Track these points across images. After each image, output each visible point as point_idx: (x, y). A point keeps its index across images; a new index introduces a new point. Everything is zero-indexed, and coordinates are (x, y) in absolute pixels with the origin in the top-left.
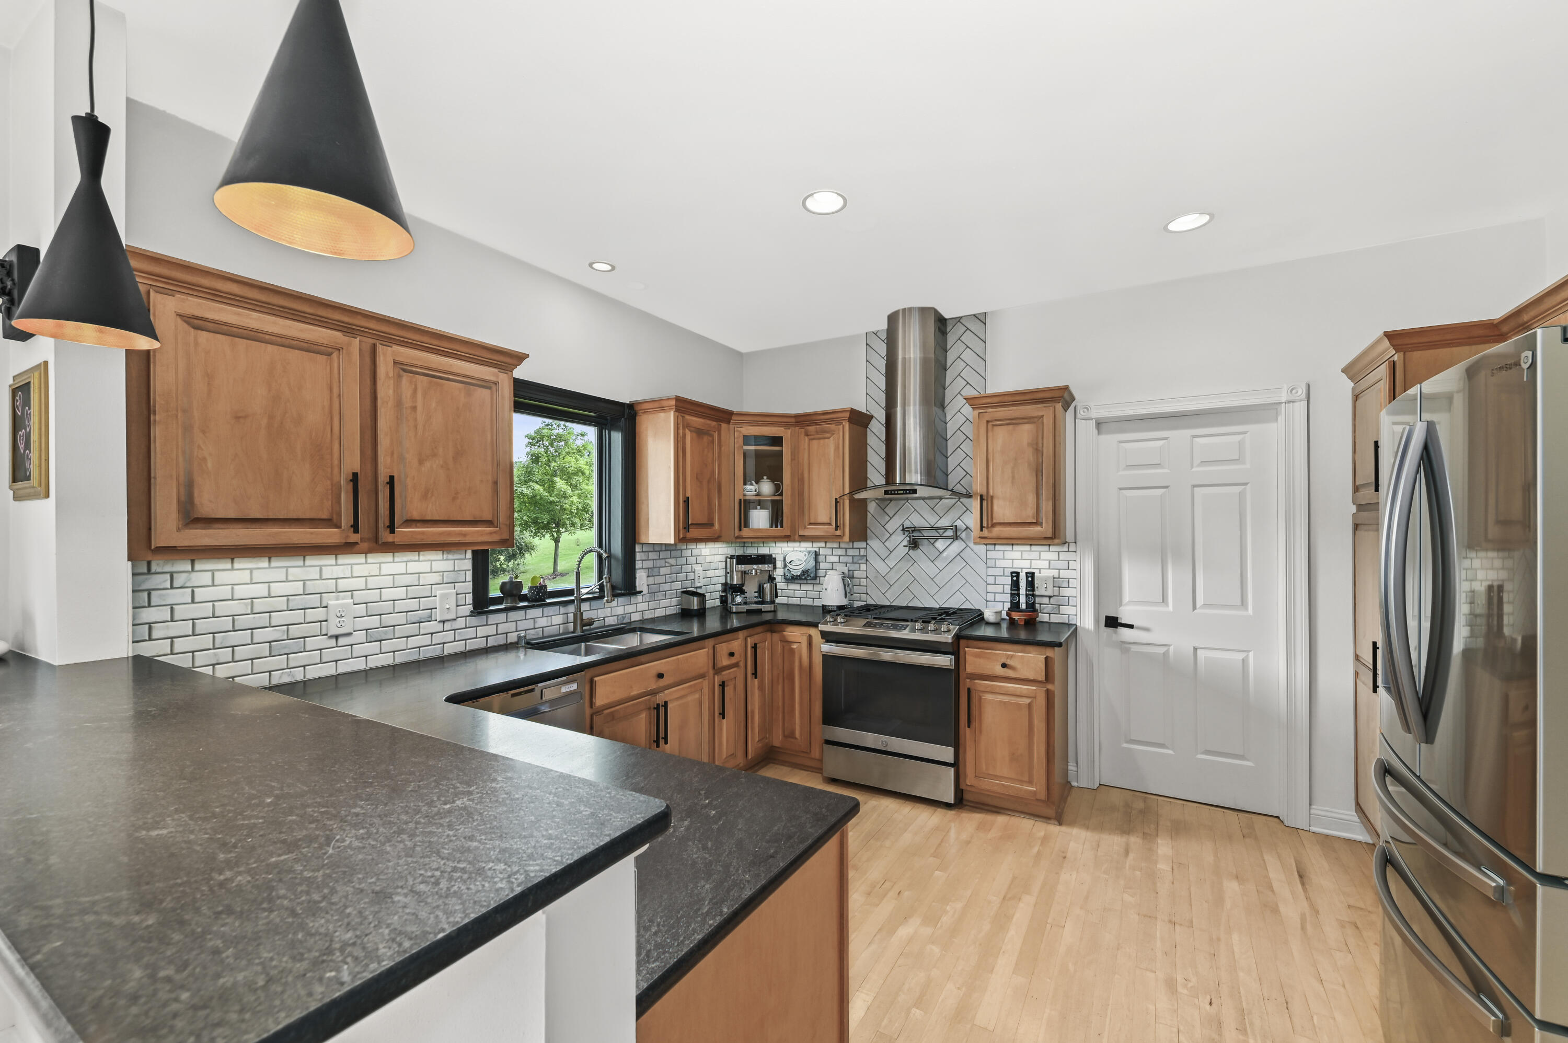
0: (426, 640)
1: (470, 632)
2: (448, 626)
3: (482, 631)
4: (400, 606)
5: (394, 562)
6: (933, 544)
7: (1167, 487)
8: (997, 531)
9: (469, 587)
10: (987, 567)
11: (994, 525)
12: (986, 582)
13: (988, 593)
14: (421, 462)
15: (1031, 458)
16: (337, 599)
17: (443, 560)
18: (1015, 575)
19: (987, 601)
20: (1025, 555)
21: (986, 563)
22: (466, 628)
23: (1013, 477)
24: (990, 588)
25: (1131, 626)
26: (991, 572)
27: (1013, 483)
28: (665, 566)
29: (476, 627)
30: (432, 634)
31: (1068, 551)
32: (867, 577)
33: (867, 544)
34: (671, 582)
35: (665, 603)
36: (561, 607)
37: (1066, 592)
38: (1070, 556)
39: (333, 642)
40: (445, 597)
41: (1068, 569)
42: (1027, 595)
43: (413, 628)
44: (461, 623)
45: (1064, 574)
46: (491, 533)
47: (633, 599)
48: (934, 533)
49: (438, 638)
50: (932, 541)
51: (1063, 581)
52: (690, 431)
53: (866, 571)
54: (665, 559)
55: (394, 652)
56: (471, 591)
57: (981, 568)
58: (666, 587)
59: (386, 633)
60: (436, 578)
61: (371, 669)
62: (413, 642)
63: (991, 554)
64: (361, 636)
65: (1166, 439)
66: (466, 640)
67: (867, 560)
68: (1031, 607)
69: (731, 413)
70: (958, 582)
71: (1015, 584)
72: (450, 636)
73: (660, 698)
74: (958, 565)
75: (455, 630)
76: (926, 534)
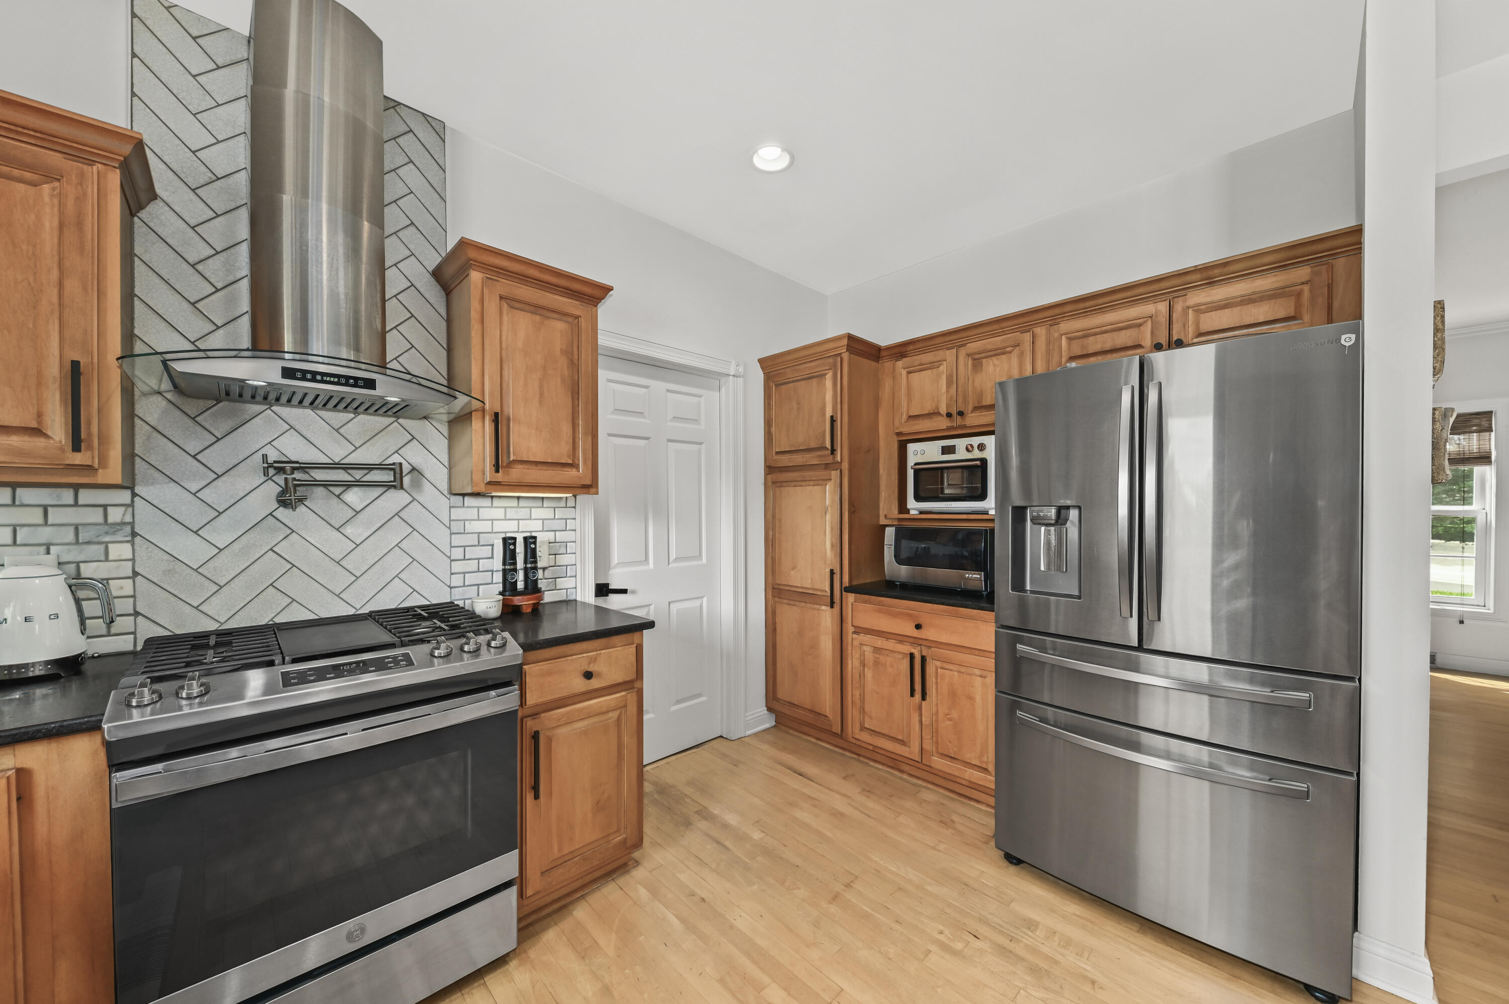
6: (338, 496)
7: (647, 438)
10: (451, 534)
11: (511, 464)
12: (449, 557)
13: (452, 574)
15: (566, 372)
18: (509, 543)
19: (451, 588)
20: (511, 513)
21: (449, 528)
24: (457, 567)
25: (624, 591)
26: (457, 540)
31: (566, 507)
32: (135, 574)
33: (134, 495)
37: (563, 560)
38: (569, 513)
41: (566, 530)
42: (515, 570)
45: (560, 536)
48: (341, 476)
50: (337, 491)
51: (560, 546)
57: (441, 536)
63: (457, 513)
65: (647, 387)
67: (134, 534)
68: (532, 586)
70: (399, 560)
71: (509, 555)
74: (395, 533)
76: (319, 475)
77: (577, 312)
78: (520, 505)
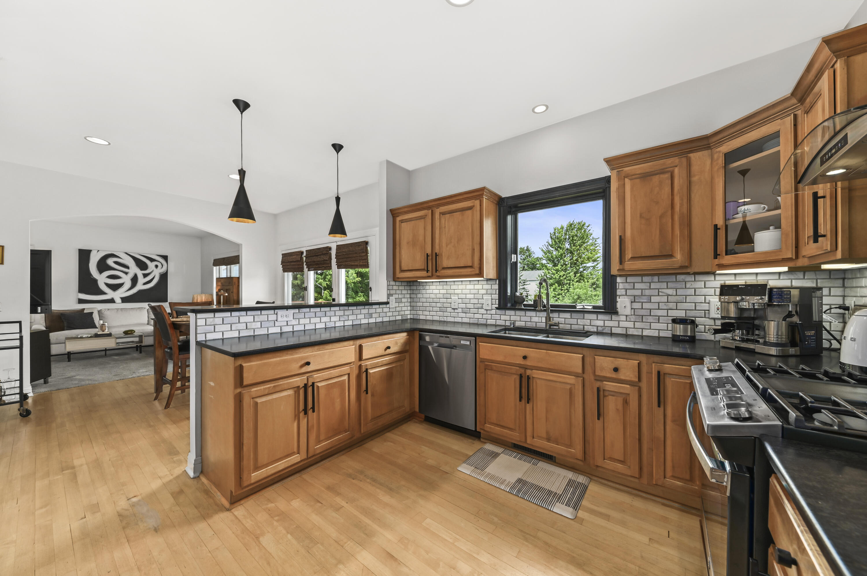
0: (480, 316)
1: (498, 317)
2: (488, 312)
3: (503, 317)
4: (472, 301)
5: (470, 284)
9: (496, 297)
14: (447, 246)
16: (454, 296)
17: (487, 284)
22: (496, 314)
28: (659, 295)
29: (501, 315)
30: (483, 314)
34: (668, 310)
39: (453, 311)
40: (487, 299)
43: (475, 311)
44: (494, 312)
47: (614, 317)
49: (485, 316)
54: (658, 289)
55: (470, 318)
56: (498, 298)
58: (660, 313)
59: (467, 310)
60: (484, 292)
61: (463, 323)
62: (476, 316)
64: (460, 310)
66: (496, 320)
72: (489, 317)
75: (491, 314)
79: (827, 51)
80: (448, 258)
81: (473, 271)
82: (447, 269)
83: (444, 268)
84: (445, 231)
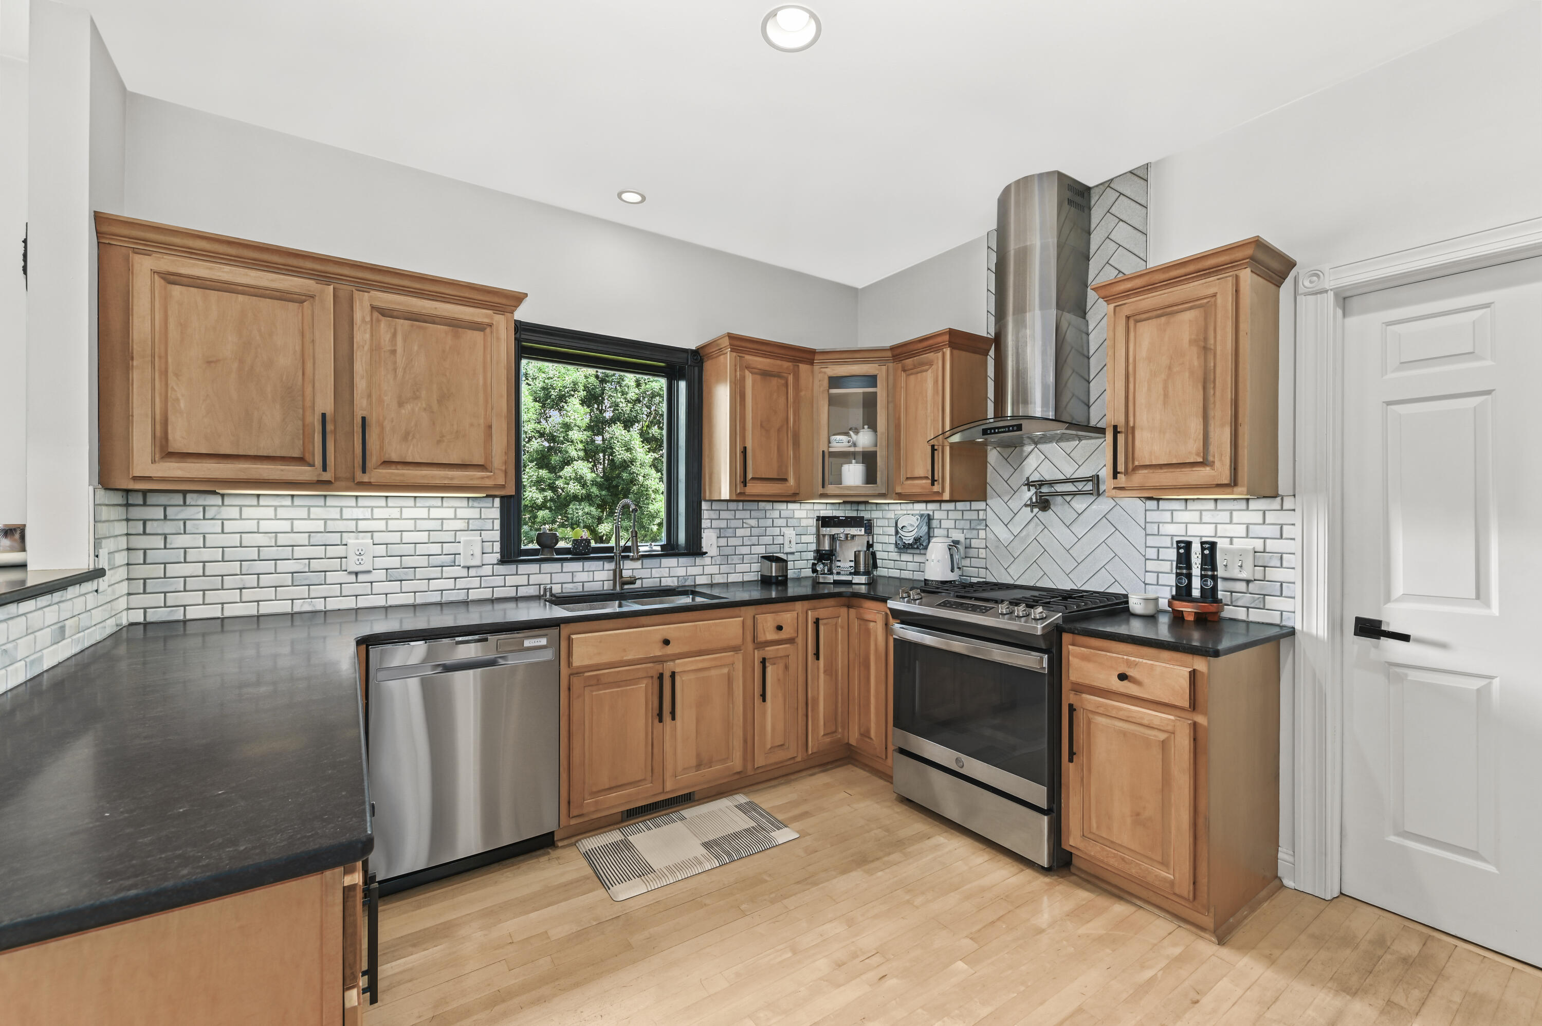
0: (450, 584)
1: (499, 581)
2: (472, 572)
3: (511, 580)
4: (421, 549)
5: (415, 507)
6: (1068, 503)
7: (1488, 392)
8: (1139, 478)
9: (496, 535)
10: (1146, 535)
11: (1136, 468)
12: (1144, 556)
13: (1146, 572)
14: (401, 404)
15: (1196, 363)
16: (357, 538)
17: (468, 507)
18: (1184, 548)
19: (1146, 584)
20: (1207, 517)
21: (1145, 529)
22: (493, 575)
23: (1166, 395)
24: (1151, 565)
25: (1405, 638)
26: (1151, 541)
27: (1165, 403)
28: (743, 527)
29: (505, 575)
30: (455, 578)
31: (1282, 509)
32: (987, 547)
33: (987, 504)
34: (751, 545)
35: (745, 567)
36: (605, 563)
37: (1275, 574)
38: (1283, 517)
39: (352, 578)
40: (469, 543)
41: (1281, 537)
42: (1202, 576)
43: (436, 572)
44: (487, 570)
45: (1271, 545)
46: (482, 478)
47: (699, 560)
48: (1069, 487)
49: (461, 583)
50: (1068, 498)
51: (1271, 558)
52: (752, 373)
53: (986, 539)
54: (743, 519)
55: (415, 592)
56: (498, 539)
57: (1137, 536)
58: (745, 550)
59: (406, 574)
60: (461, 525)
61: (390, 606)
62: (434, 584)
63: (1151, 516)
64: (381, 575)
65: (1487, 306)
66: (493, 587)
67: (986, 526)
68: (1210, 594)
69: (813, 352)
70: (1103, 555)
71: (1184, 559)
72: (476, 582)
73: (669, 667)
74: (1105, 530)
75: (481, 577)
76: (1059, 488)
77: (1211, 291)
78: (1219, 508)
79: (946, 338)
80: (406, 437)
81: (488, 477)
82: (399, 467)
83: (387, 463)
84: (395, 363)
